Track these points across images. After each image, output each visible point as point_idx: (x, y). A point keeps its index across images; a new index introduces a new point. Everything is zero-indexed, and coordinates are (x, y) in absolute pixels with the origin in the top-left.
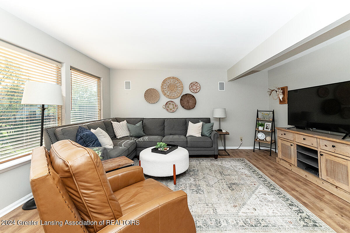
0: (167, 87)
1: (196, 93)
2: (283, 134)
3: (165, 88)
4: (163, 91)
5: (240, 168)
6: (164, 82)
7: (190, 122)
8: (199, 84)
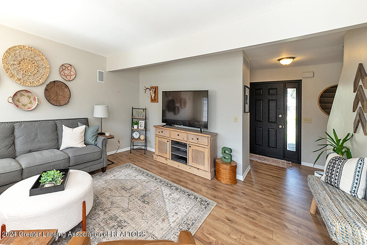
1: (70, 81)
2: (161, 132)
4: (8, 70)
5: (135, 175)
7: (63, 125)
8: (73, 69)
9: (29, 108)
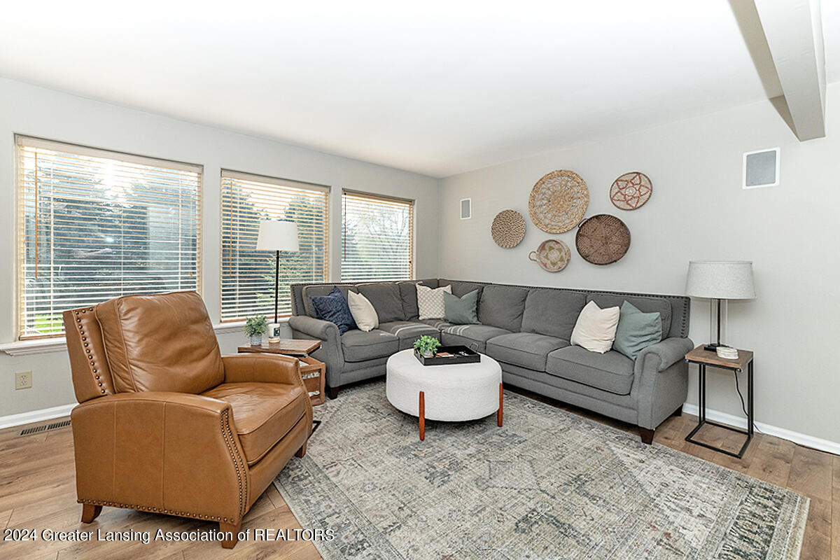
0: (545, 202)
1: (635, 209)
3: (540, 206)
4: (534, 215)
6: (536, 188)
7: (591, 301)
8: (646, 179)
9: (560, 268)
